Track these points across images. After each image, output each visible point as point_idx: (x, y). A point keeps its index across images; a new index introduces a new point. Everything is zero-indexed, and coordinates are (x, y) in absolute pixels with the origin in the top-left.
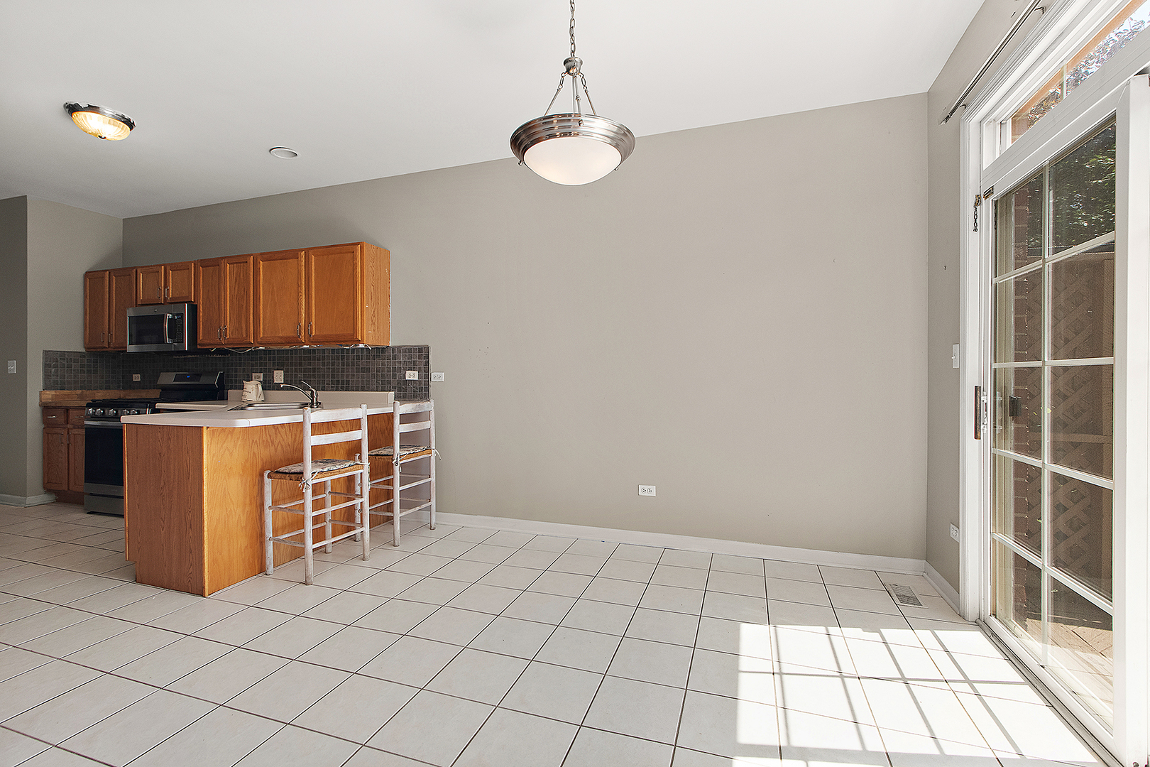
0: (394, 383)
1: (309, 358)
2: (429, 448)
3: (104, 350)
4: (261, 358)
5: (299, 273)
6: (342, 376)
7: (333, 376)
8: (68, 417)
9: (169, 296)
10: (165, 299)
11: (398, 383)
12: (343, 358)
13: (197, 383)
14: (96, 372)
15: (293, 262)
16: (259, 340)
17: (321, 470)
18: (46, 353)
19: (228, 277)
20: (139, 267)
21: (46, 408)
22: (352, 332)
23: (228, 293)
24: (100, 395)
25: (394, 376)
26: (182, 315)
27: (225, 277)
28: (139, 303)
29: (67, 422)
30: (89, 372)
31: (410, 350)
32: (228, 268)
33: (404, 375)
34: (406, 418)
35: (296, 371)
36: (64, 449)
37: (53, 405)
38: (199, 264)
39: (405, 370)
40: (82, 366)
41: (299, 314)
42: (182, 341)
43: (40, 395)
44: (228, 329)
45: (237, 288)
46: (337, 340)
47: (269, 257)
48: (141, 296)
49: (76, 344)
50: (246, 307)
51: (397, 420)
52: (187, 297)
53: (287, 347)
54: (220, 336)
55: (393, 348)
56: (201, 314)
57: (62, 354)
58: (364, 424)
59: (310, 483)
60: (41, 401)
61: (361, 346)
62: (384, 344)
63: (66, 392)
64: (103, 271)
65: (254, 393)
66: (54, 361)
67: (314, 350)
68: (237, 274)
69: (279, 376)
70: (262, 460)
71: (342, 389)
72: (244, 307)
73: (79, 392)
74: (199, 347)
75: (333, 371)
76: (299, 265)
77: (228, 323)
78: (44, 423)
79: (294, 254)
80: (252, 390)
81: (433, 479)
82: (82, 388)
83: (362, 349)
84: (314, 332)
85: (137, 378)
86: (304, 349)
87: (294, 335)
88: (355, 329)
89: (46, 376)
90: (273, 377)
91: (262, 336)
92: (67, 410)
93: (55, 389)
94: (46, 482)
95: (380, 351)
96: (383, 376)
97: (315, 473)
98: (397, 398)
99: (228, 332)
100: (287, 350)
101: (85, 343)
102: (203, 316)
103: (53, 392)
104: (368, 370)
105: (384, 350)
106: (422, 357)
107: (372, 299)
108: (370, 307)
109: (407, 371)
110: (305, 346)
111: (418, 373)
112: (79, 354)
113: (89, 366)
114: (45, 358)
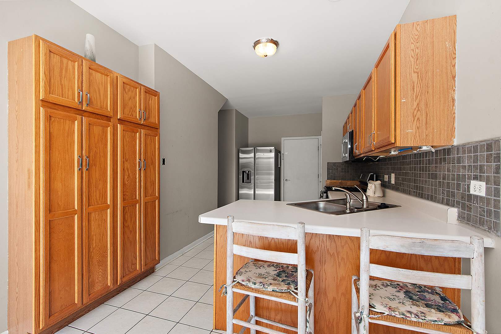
0: (458, 196)
4: (387, 164)
5: (372, 89)
11: (462, 198)
14: (348, 172)
18: (329, 163)
22: (389, 135)
25: (458, 186)
30: (345, 172)
31: (476, 149)
33: (469, 187)
35: (399, 174)
39: (469, 178)
40: (342, 169)
43: (326, 181)
44: (357, 145)
55: (458, 148)
57: (334, 163)
60: (326, 184)
63: (335, 181)
66: (331, 167)
73: (340, 181)
74: (355, 158)
80: (371, 188)
84: (376, 139)
88: (390, 130)
89: (328, 173)
90: (391, 179)
91: (363, 148)
96: (448, 185)
98: (460, 218)
99: (358, 147)
103: (330, 181)
104: (436, 177)
106: (493, 159)
107: (414, 89)
108: (410, 100)
109: (471, 181)
110: (393, 153)
111: (486, 184)
112: (341, 164)
113: (345, 169)
114: (328, 166)
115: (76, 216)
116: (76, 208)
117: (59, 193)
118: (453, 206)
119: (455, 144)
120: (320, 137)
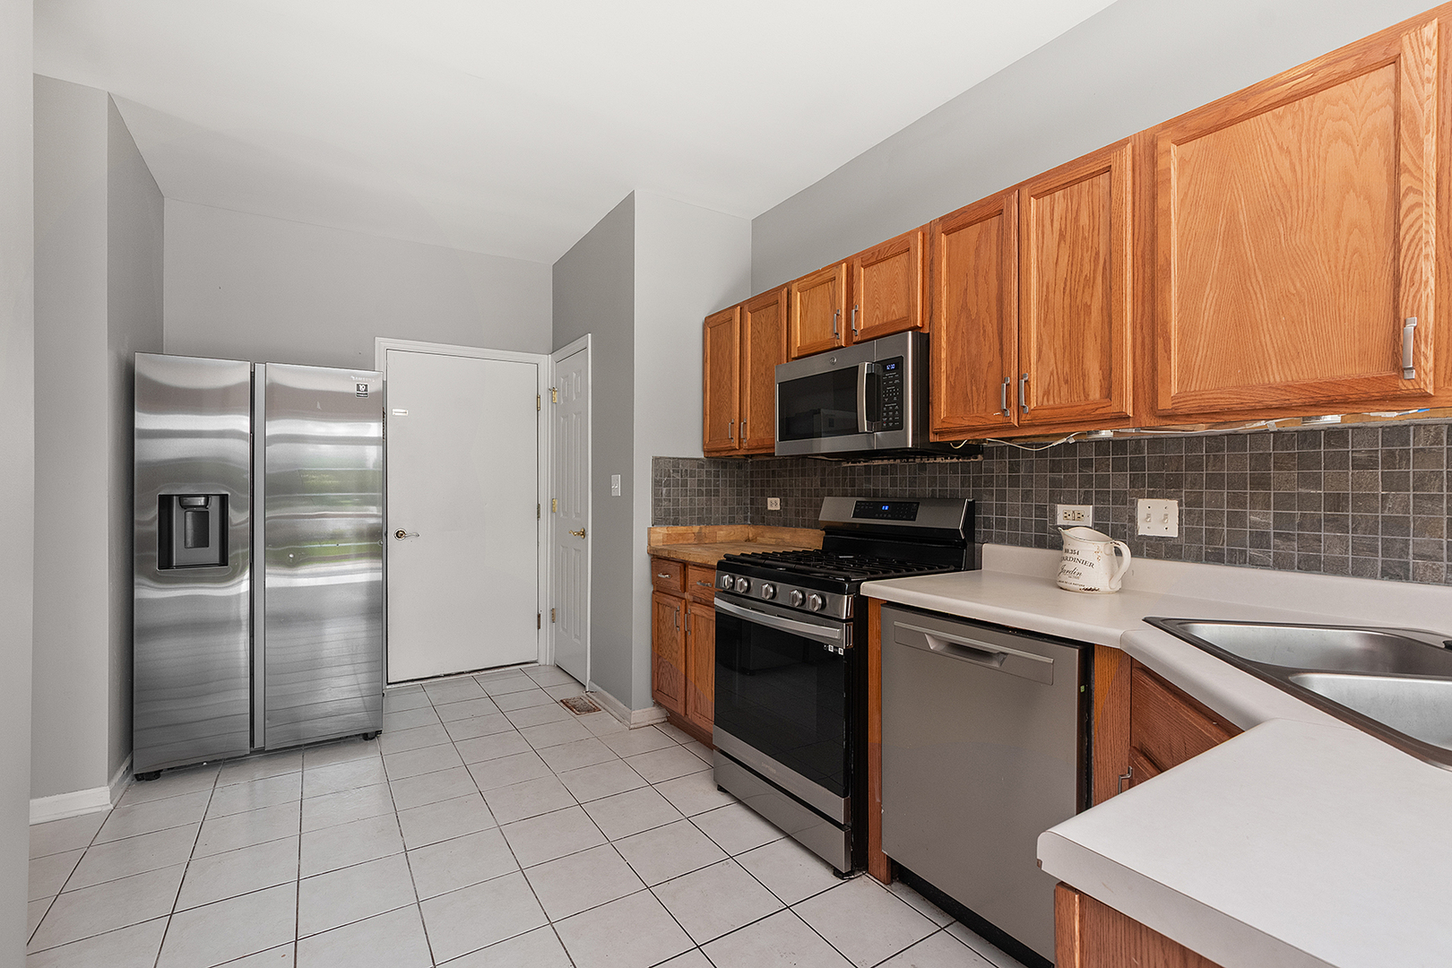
3: (736, 453)
8: (685, 577)
9: (858, 325)
10: (850, 332)
16: (1162, 405)
18: (656, 460)
20: (793, 282)
21: (657, 559)
26: (899, 362)
28: (795, 354)
29: (684, 589)
30: (709, 493)
32: (1033, 210)
36: (680, 637)
37: (665, 554)
38: (940, 228)
40: (700, 483)
42: (900, 425)
43: (649, 534)
44: (1034, 384)
48: (797, 341)
49: (692, 448)
52: (905, 319)
54: (1009, 404)
56: (943, 355)
57: (676, 461)
60: (649, 545)
63: (680, 529)
64: (730, 308)
65: (1101, 566)
66: (667, 472)
69: (1158, 517)
73: (696, 529)
74: (933, 438)
77: (1035, 366)
78: (653, 583)
82: (700, 521)
85: (774, 504)
89: (657, 502)
90: (1135, 521)
91: (1174, 390)
92: (685, 565)
93: (666, 523)
94: (656, 689)
99: (1034, 391)
101: (704, 444)
103: (665, 530)
112: (696, 463)
113: (709, 482)
114: (655, 470)
120: (546, 361)
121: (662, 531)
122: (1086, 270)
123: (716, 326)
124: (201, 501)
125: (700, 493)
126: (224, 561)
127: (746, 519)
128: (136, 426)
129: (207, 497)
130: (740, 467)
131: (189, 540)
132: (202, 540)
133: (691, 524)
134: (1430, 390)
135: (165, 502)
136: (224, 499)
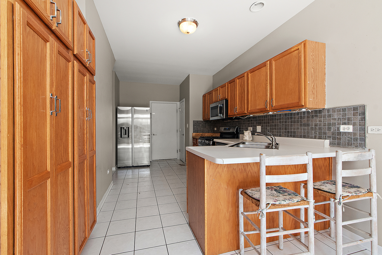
0: (329, 134)
1: (273, 119)
2: (370, 191)
3: (206, 120)
4: (252, 120)
5: (267, 73)
6: (291, 129)
7: (286, 129)
10: (220, 99)
11: (333, 134)
12: (291, 118)
13: (229, 131)
14: (205, 127)
15: (264, 69)
16: (249, 111)
17: (274, 203)
18: (194, 121)
19: (238, 85)
20: (213, 90)
21: (194, 138)
22: (298, 101)
23: (238, 92)
24: (207, 135)
25: (329, 129)
26: (223, 105)
27: (237, 86)
28: (213, 102)
29: (196, 143)
31: (344, 110)
32: (238, 81)
33: (339, 129)
34: (347, 165)
35: (266, 126)
38: (229, 83)
39: (339, 124)
40: (202, 125)
41: (267, 95)
42: (223, 115)
43: (192, 134)
44: (238, 108)
45: (241, 89)
46: (288, 107)
47: (253, 71)
48: (214, 100)
49: (200, 118)
50: (244, 97)
51: (340, 166)
52: (225, 97)
53: (262, 114)
54: (235, 111)
55: (328, 110)
57: (197, 121)
58: (310, 168)
59: (265, 212)
60: (192, 136)
61: (304, 110)
62: (320, 107)
63: (198, 133)
64: (206, 93)
65: (248, 136)
66: (196, 123)
67: (275, 115)
68: (240, 83)
69: (259, 129)
70: (239, 180)
71: (291, 136)
72: (243, 97)
73: (201, 133)
74: (229, 117)
75: (286, 126)
76: (266, 69)
77: (238, 105)
78: (193, 143)
79: (264, 65)
80: (247, 135)
81: (374, 218)
83: (304, 112)
84: (274, 104)
85: (215, 129)
86: (270, 115)
87: (264, 107)
88: (300, 98)
89: (194, 128)
90: (256, 129)
91: (250, 109)
92: (197, 139)
93: (196, 132)
95: (318, 112)
96: (320, 129)
97: (269, 204)
98: (331, 144)
99: (238, 109)
100: (262, 116)
101: (203, 118)
102: (230, 104)
104: (308, 125)
105: (320, 111)
106: (358, 114)
107: (312, 77)
108: (311, 82)
109: (341, 126)
110: (270, 113)
111: (353, 126)
112: (201, 122)
113: (204, 125)
114: (193, 123)
115: (49, 182)
116: (49, 169)
117: (34, 148)
118: (326, 139)
119: (326, 107)
120: (178, 103)
121: (195, 134)
122: (243, 91)
123: (204, 96)
124: (125, 128)
125: (202, 127)
126: (128, 137)
127: (211, 132)
128: (118, 117)
129: (126, 127)
130: (210, 122)
131: (124, 134)
132: (126, 134)
133: (200, 133)
134: (269, 110)
135: (121, 128)
136: (128, 128)
